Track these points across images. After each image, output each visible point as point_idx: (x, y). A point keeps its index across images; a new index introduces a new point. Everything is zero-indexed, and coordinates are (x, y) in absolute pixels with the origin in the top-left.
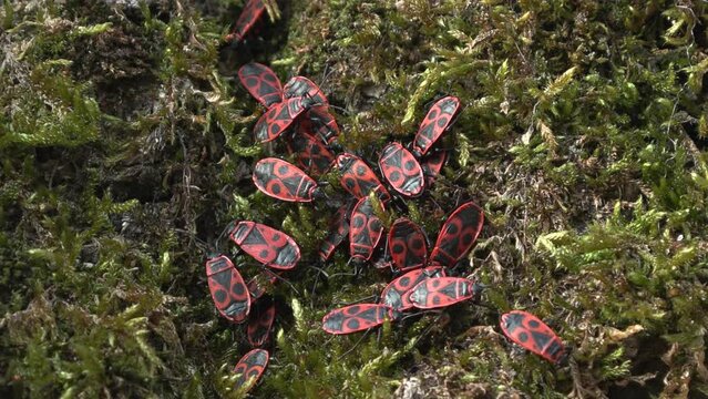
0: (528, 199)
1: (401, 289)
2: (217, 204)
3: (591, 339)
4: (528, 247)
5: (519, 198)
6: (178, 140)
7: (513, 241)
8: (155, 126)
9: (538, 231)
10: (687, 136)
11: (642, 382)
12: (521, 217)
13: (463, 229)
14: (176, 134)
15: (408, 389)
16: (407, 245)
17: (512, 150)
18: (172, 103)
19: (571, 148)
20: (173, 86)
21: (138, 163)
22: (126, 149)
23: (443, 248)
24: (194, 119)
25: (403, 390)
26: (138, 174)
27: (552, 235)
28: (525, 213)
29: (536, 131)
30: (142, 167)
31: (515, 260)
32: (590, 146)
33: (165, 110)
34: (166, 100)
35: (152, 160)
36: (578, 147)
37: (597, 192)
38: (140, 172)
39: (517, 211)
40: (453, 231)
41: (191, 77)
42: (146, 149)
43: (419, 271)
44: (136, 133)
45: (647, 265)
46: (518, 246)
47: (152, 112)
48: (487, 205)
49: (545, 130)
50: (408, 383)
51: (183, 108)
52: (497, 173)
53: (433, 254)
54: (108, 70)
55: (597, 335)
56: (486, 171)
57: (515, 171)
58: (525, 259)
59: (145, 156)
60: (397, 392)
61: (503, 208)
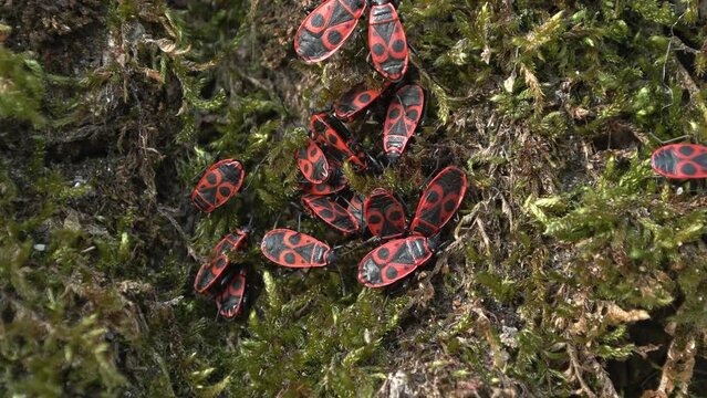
0: (513, 154)
1: (380, 262)
2: (176, 153)
3: (589, 315)
4: (515, 210)
5: (504, 155)
6: (131, 96)
7: (499, 203)
8: (105, 83)
9: (525, 192)
10: (681, 66)
11: (644, 354)
12: (506, 174)
13: (445, 195)
14: (129, 89)
15: (394, 386)
16: (384, 215)
17: (494, 99)
18: (123, 55)
19: (557, 92)
20: (123, 36)
21: (89, 124)
22: (76, 108)
23: (424, 217)
24: (148, 72)
25: (389, 387)
26: (89, 136)
27: (544, 202)
28: (511, 171)
29: (520, 77)
30: (93, 128)
31: (502, 225)
32: (579, 89)
33: (115, 66)
34: (116, 51)
35: (104, 121)
36: (566, 91)
37: (587, 140)
38: (92, 133)
39: (502, 169)
40: (433, 199)
41: (142, 21)
42: (97, 109)
43: (399, 241)
44: (85, 90)
45: (647, 233)
46: (505, 210)
47: (101, 64)
48: (470, 163)
49: (530, 77)
50: (394, 380)
51: (135, 60)
52: (478, 126)
53: (414, 225)
54: (51, 26)
55: (594, 310)
56: (467, 123)
57: (498, 121)
58: (513, 226)
59: (97, 118)
60: (383, 389)
61: (486, 165)
